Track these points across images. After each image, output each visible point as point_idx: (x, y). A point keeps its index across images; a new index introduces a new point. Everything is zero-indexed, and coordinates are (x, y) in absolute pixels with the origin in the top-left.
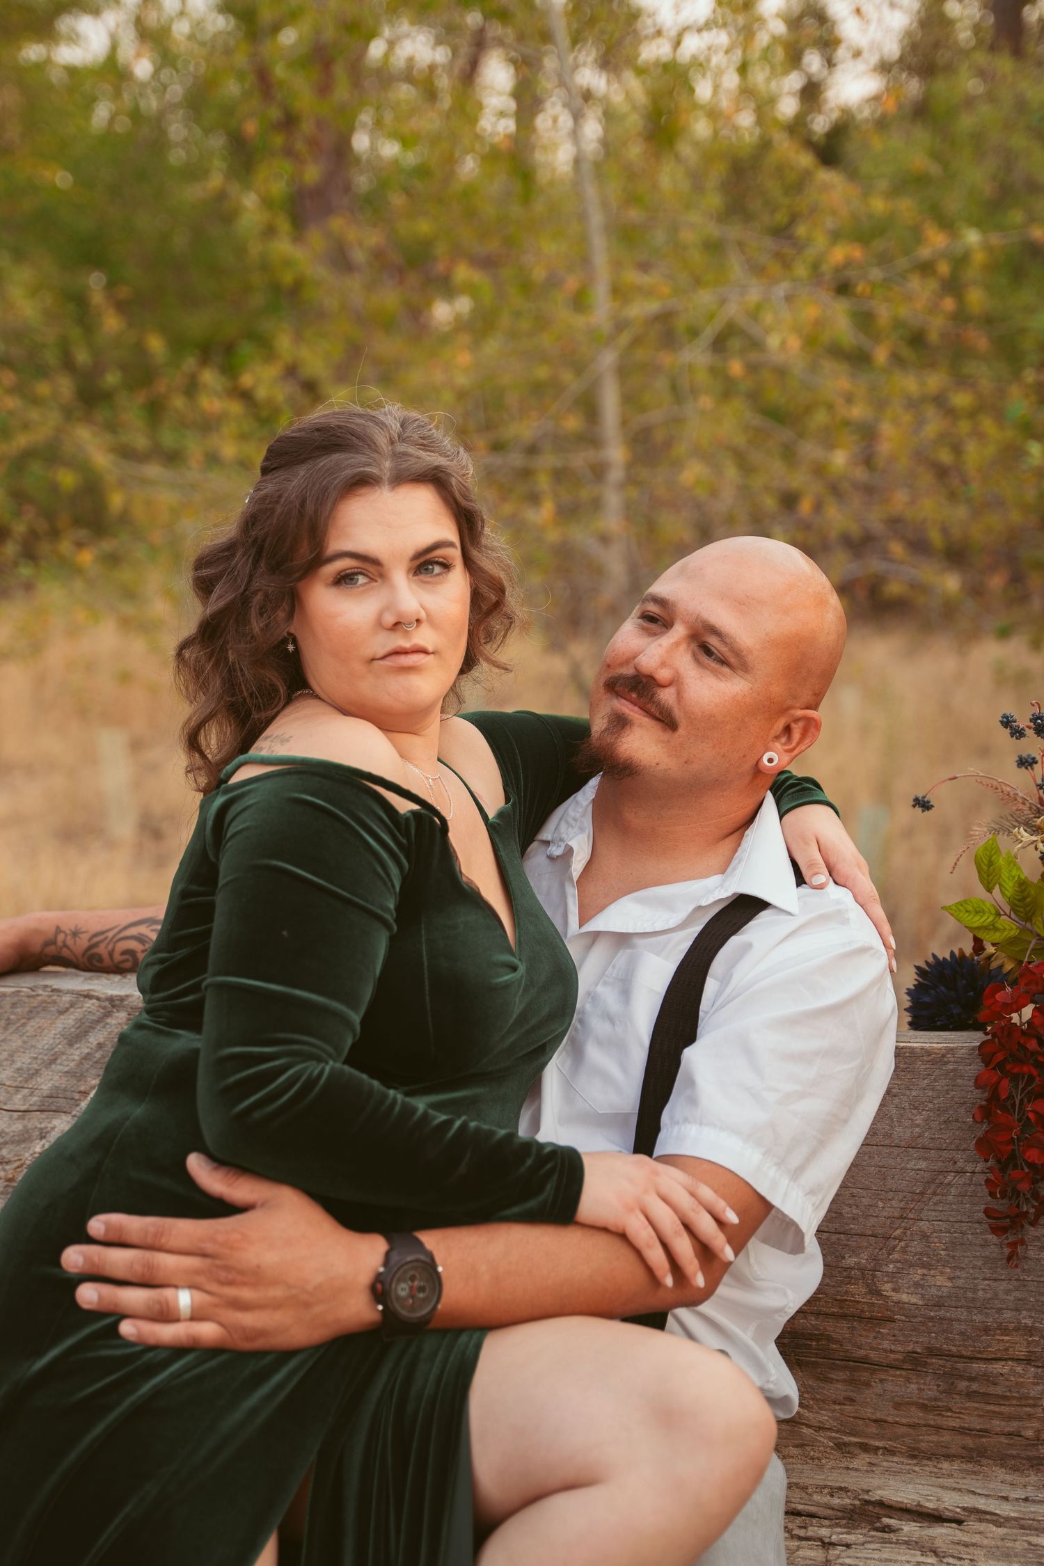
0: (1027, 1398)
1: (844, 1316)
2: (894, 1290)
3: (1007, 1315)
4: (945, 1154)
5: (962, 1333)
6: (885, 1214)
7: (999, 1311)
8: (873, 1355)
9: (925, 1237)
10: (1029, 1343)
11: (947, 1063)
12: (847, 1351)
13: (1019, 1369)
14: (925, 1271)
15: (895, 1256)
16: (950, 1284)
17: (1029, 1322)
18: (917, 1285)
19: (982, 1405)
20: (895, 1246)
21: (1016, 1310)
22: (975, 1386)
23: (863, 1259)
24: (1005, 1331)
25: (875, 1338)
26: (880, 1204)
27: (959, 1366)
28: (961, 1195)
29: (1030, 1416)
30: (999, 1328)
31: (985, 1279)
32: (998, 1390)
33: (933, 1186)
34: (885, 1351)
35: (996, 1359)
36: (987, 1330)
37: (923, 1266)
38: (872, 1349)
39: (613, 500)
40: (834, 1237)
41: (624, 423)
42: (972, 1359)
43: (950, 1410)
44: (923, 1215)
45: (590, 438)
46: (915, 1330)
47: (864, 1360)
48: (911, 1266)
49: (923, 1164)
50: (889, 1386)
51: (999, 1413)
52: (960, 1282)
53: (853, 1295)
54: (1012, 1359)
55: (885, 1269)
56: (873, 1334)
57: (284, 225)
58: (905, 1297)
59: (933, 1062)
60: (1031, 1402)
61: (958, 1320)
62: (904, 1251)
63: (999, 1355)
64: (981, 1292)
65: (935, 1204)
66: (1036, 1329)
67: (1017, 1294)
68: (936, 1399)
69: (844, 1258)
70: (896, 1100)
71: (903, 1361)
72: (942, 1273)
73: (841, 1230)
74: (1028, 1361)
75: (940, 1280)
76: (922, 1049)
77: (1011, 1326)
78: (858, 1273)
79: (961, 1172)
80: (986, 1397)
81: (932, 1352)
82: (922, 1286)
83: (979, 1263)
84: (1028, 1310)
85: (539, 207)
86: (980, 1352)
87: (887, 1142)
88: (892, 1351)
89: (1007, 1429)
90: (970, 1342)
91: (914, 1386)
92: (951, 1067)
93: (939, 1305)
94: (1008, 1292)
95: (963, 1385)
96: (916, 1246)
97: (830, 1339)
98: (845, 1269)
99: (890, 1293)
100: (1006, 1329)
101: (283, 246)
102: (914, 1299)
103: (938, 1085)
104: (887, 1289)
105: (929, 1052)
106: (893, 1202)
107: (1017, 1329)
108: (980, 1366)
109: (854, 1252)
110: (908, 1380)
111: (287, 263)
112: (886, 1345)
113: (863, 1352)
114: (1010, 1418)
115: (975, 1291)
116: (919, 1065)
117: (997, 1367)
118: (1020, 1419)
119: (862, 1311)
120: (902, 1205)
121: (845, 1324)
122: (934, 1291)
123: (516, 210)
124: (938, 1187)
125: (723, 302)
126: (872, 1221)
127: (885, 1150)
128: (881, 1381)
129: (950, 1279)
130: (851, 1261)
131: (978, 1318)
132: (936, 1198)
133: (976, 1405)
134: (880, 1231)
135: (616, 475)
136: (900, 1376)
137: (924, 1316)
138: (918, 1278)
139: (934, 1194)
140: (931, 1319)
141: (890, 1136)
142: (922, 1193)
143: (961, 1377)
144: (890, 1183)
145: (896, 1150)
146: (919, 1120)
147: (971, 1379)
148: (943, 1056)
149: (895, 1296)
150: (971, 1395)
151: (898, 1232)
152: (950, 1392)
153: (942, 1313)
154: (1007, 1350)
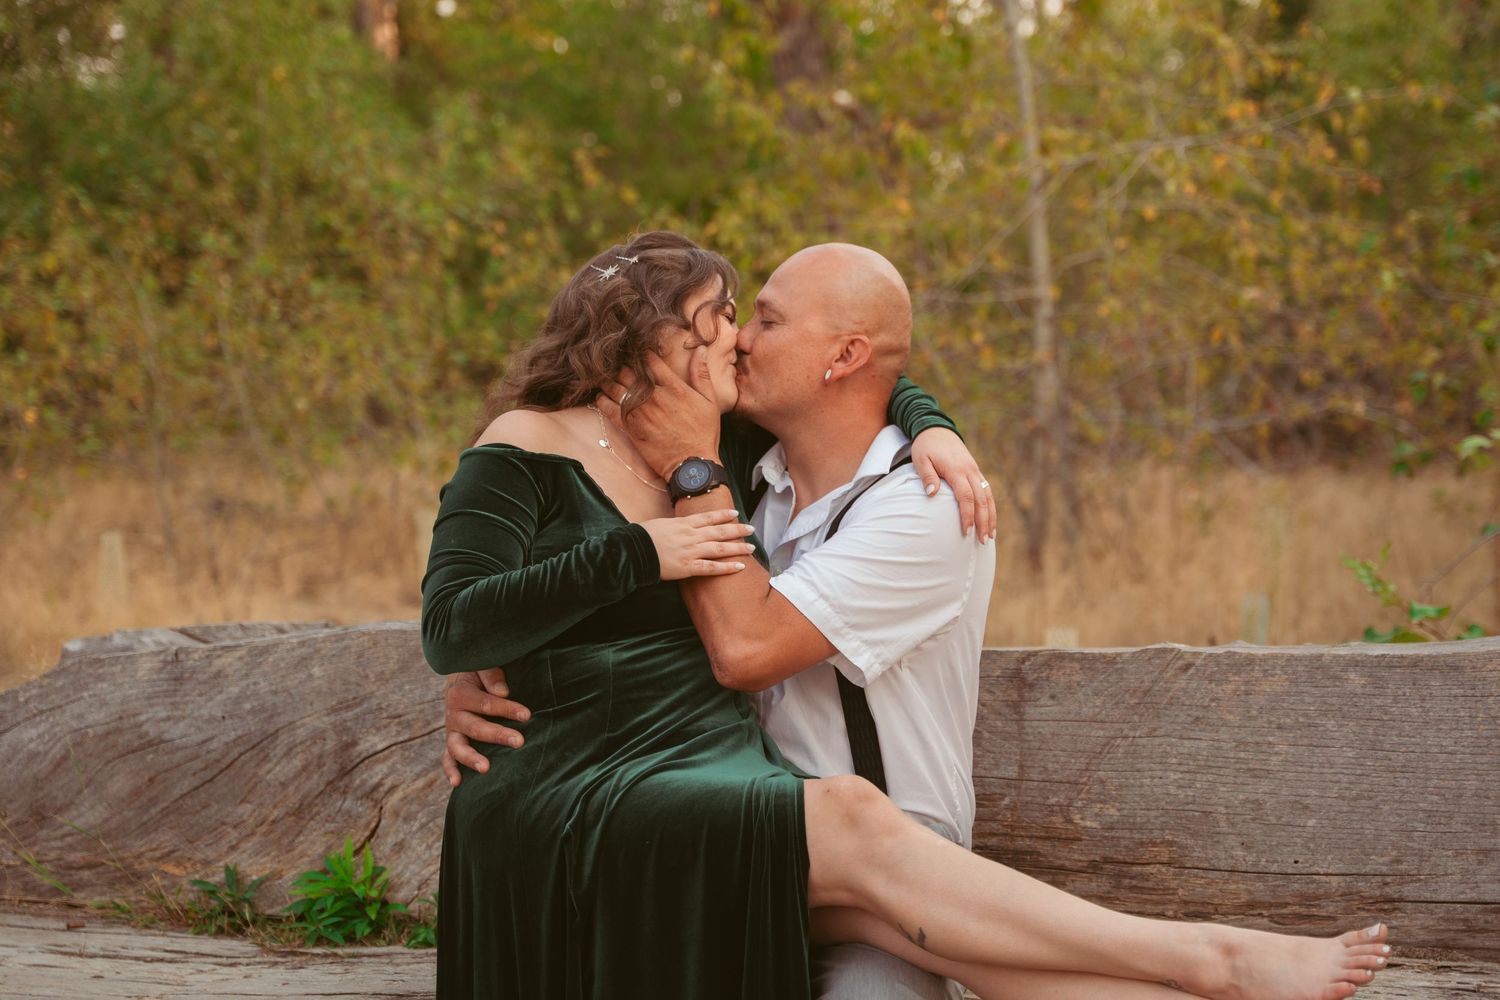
0: (1169, 889)
1: (1048, 838)
2: (1082, 819)
3: (1156, 833)
4: (1116, 726)
5: (1126, 847)
6: (1075, 767)
7: (1151, 831)
8: (1067, 864)
9: (1102, 782)
10: (1170, 852)
11: (1117, 663)
12: (1050, 862)
13: (1164, 870)
14: (1102, 806)
15: (1083, 796)
16: (1117, 813)
17: (1170, 838)
18: (1097, 815)
19: (1140, 895)
20: (1082, 789)
21: (1163, 830)
22: (1134, 882)
23: (1061, 799)
24: (1155, 844)
25: (1069, 852)
26: (1073, 761)
27: (1124, 869)
28: (1126, 753)
29: (1170, 901)
30: (1150, 842)
31: (1142, 809)
32: (1150, 884)
33: (1107, 748)
34: (1075, 860)
35: (1149, 864)
36: (1142, 844)
37: (1101, 802)
38: (1067, 860)
39: (1044, 333)
40: (1042, 784)
41: (1054, 261)
42: (1133, 864)
43: (1118, 899)
44: (1101, 767)
45: (1023, 278)
46: (1095, 845)
47: (1061, 868)
48: (1093, 802)
49: (1101, 733)
50: (1078, 885)
51: (1151, 900)
52: (1125, 812)
53: (1055, 823)
54: (1159, 863)
55: (1076, 805)
56: (1067, 850)
57: (748, 89)
58: (1089, 824)
59: (1108, 663)
60: (1171, 892)
61: (1124, 838)
62: (1088, 792)
63: (1150, 861)
64: (1139, 819)
65: (1109, 759)
66: (1176, 842)
67: (1163, 819)
68: (1109, 892)
69: (1048, 798)
70: (1083, 690)
71: (1087, 867)
72: (1113, 807)
73: (1047, 779)
74: (1169, 864)
75: (1112, 811)
76: (1100, 654)
77: (1158, 841)
78: (1058, 808)
79: (1126, 737)
80: (1141, 890)
81: (1106, 860)
82: (1099, 816)
83: (1138, 799)
84: (1170, 829)
85: (978, 68)
86: (1138, 859)
87: (1077, 718)
88: (1080, 861)
89: (1156, 911)
90: (1131, 853)
91: (1094, 884)
92: (1119, 666)
93: (1111, 828)
94: (1156, 817)
95: (1126, 882)
96: (1097, 788)
97: (1039, 854)
98: (1049, 806)
99: (1080, 821)
100: (1155, 843)
101: (747, 109)
102: (1095, 825)
103: (1111, 679)
104: (1077, 818)
105: (1104, 656)
106: (1082, 759)
107: (1162, 843)
108: (1136, 869)
109: (1055, 794)
110: (1090, 880)
111: (751, 124)
112: (1076, 857)
113: (1061, 862)
114: (1157, 903)
115: (1135, 816)
116: (1099, 665)
117: (1149, 869)
118: (1164, 904)
119: (1061, 834)
120: (1087, 761)
121: (1048, 843)
122: (1108, 819)
123: (956, 74)
124: (1111, 748)
125: (1136, 152)
126: (1068, 772)
127: (1076, 724)
128: (1073, 881)
129: (1119, 810)
130: (1053, 800)
131: (1137, 836)
132: (1109, 756)
133: (1135, 895)
134: (1072, 779)
135: (1045, 311)
136: (1086, 877)
137: (1100, 836)
138: (1097, 810)
139: (1108, 753)
140: (1106, 838)
141: (1080, 714)
142: (1100, 753)
143: (1125, 877)
144: (1080, 746)
145: (1083, 724)
146: (1098, 703)
147: (1132, 878)
148: (1115, 658)
149: (1082, 823)
150: (1132, 888)
151: (1085, 779)
152: (1118, 887)
153: (1113, 834)
154: (1155, 857)
